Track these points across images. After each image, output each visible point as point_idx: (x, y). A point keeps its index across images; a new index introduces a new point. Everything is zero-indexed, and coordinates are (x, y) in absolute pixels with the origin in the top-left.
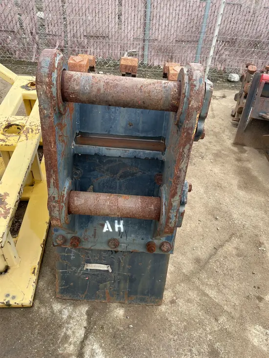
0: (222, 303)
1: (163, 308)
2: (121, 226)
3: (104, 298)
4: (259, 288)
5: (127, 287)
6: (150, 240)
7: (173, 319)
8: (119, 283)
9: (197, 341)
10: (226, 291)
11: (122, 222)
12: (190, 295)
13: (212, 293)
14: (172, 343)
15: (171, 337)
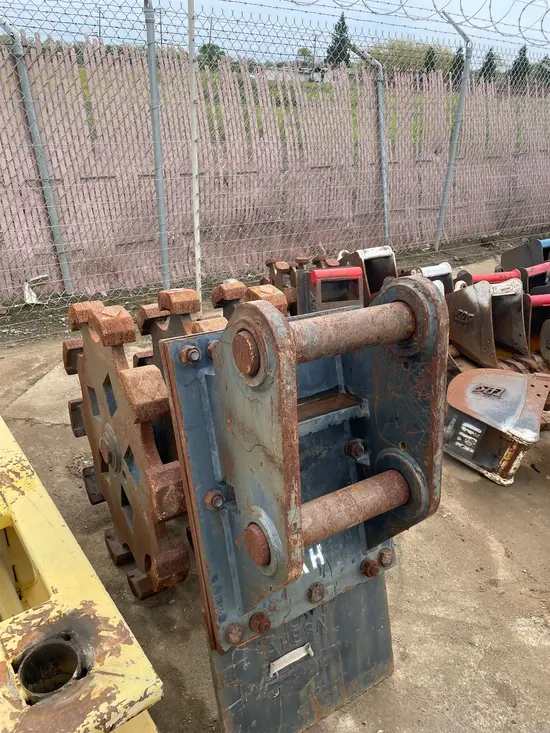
0: (461, 616)
1: (399, 674)
2: (320, 555)
3: (312, 716)
4: (482, 569)
5: (341, 670)
6: (363, 557)
7: (422, 680)
8: (328, 669)
9: (473, 690)
10: (452, 597)
11: (319, 547)
12: (415, 632)
13: (439, 611)
14: (447, 714)
15: (440, 707)
